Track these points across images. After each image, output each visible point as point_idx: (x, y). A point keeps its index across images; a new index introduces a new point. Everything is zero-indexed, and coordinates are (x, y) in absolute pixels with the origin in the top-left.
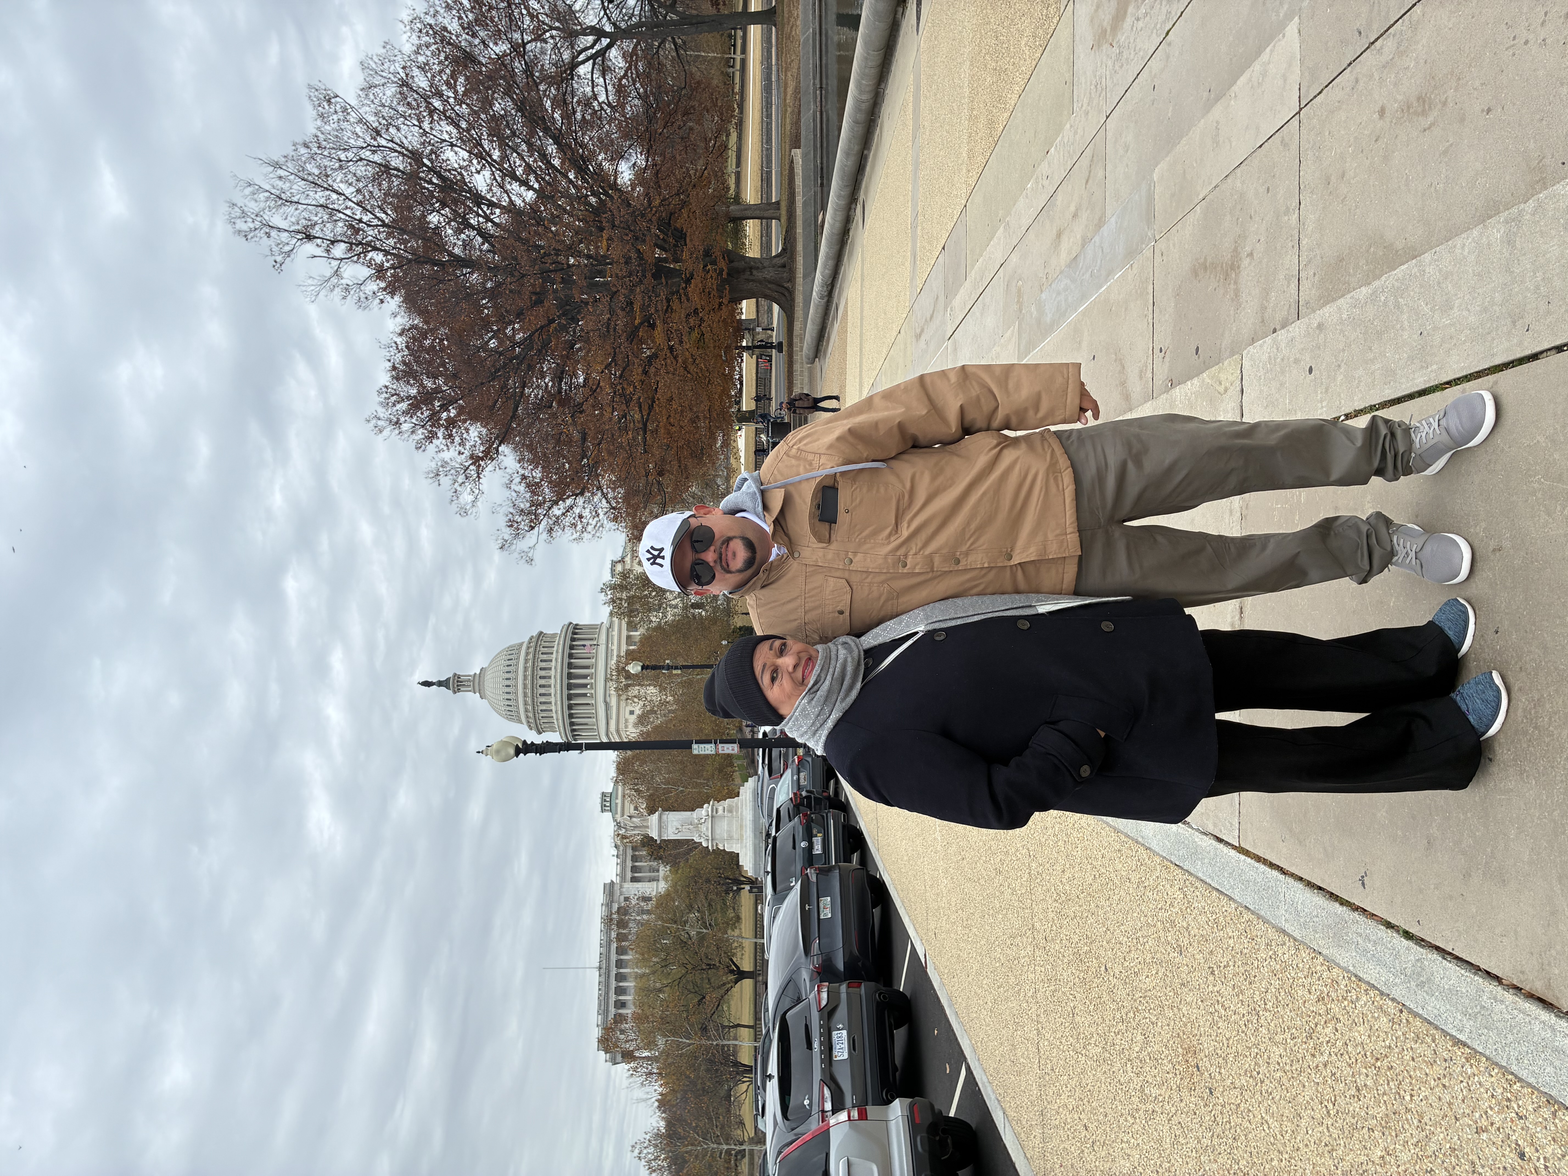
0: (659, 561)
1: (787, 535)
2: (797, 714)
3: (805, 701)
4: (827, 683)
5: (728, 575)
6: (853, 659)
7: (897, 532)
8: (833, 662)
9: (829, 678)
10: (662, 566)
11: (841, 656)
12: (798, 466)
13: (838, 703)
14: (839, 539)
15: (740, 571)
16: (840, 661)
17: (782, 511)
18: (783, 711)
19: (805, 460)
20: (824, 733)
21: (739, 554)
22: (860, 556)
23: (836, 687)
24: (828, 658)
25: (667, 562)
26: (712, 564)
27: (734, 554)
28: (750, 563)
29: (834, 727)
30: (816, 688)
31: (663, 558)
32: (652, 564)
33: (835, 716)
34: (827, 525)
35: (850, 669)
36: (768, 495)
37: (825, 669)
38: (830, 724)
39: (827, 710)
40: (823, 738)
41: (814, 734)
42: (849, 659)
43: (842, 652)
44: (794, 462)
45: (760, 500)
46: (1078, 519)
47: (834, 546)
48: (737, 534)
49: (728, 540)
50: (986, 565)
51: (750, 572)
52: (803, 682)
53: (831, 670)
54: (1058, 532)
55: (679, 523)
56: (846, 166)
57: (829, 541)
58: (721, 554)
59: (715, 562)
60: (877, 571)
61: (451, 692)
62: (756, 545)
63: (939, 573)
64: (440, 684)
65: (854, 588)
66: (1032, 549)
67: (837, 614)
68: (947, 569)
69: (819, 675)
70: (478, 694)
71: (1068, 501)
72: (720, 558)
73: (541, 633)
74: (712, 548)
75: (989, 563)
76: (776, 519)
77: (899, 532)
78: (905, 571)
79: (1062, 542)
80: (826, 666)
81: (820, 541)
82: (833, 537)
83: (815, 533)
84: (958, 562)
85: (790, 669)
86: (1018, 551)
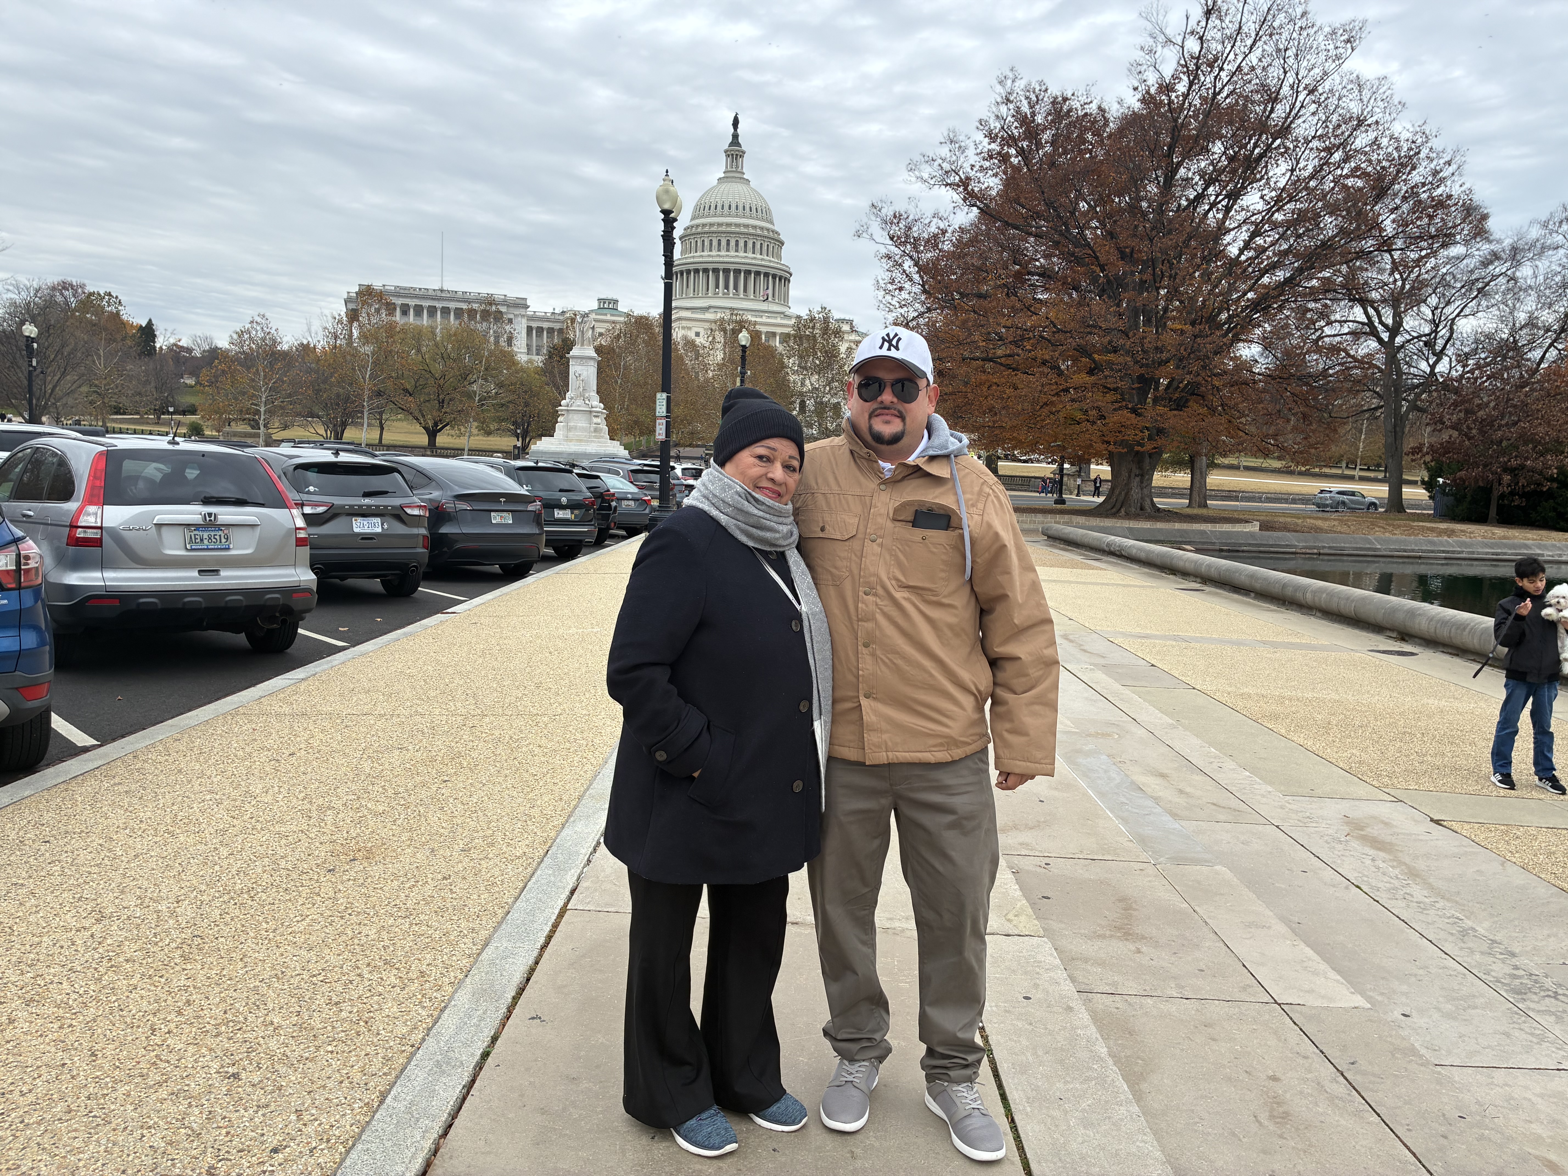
0: (886, 345)
1: (903, 478)
2: (726, 480)
3: (739, 489)
4: (756, 512)
5: (867, 416)
6: (777, 539)
7: (900, 587)
8: (775, 518)
9: (761, 514)
10: (881, 348)
11: (781, 527)
12: (972, 493)
13: (735, 522)
14: (896, 529)
15: (870, 428)
16: (776, 526)
17: (928, 475)
18: (728, 466)
19: (977, 501)
20: (706, 506)
21: (887, 428)
22: (877, 549)
23: (752, 520)
24: (779, 514)
25: (884, 352)
26: (879, 399)
27: (887, 422)
28: (878, 438)
29: (711, 517)
30: (752, 500)
31: (889, 349)
32: (883, 338)
33: (723, 519)
34: (911, 518)
35: (768, 535)
36: (945, 461)
37: (770, 510)
38: (714, 513)
39: (729, 510)
40: (700, 506)
41: (705, 497)
42: (777, 535)
43: (784, 529)
44: (976, 489)
45: (939, 453)
46: (901, 764)
47: (890, 524)
48: (907, 427)
49: (902, 417)
50: (861, 673)
51: (869, 438)
52: (757, 487)
53: (768, 516)
54: (890, 744)
55: (923, 368)
56: (1240, 574)
57: (895, 520)
58: (888, 409)
59: (882, 402)
60: (863, 566)
61: (726, 147)
62: (895, 446)
63: (856, 627)
64: (735, 136)
65: (847, 543)
66: (874, 718)
67: (821, 525)
68: (859, 634)
69: (763, 504)
70: (723, 175)
71: (919, 755)
72: (885, 408)
73: (783, 244)
74: (895, 400)
75: (863, 676)
76: (921, 468)
77: (900, 589)
78: (861, 593)
79: (879, 747)
80: (772, 511)
81: (896, 510)
82: (898, 524)
83: (904, 506)
84: (866, 645)
85: (770, 475)
86: (872, 704)
